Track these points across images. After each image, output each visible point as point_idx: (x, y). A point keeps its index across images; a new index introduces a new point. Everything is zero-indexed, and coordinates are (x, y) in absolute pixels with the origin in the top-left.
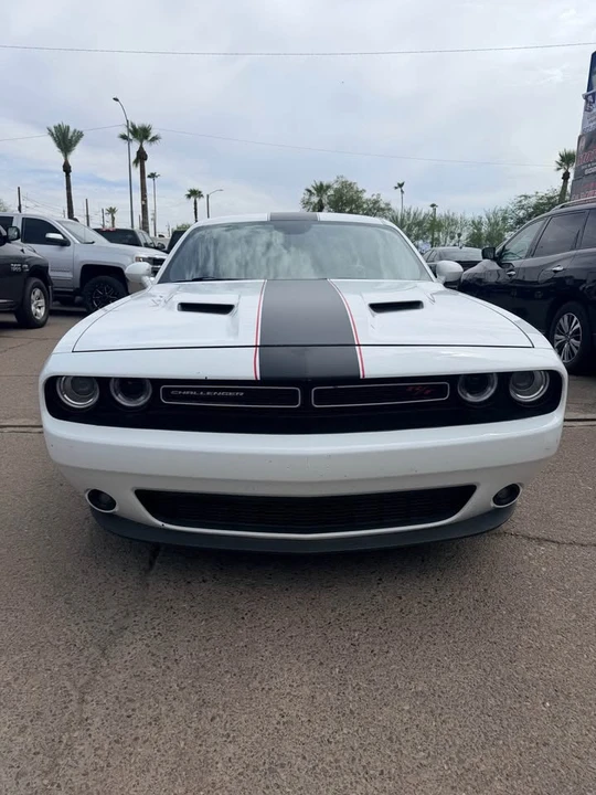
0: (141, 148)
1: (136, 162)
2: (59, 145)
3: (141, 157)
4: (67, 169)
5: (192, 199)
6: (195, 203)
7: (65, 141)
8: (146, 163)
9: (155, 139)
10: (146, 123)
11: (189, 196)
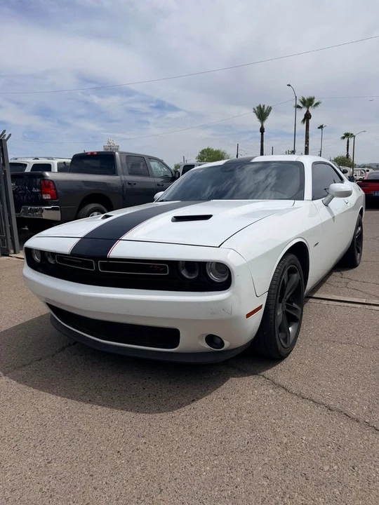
0: (308, 111)
1: (303, 121)
2: (259, 117)
3: (307, 117)
4: (262, 130)
5: (346, 139)
6: (348, 142)
7: (262, 114)
8: (310, 121)
9: (317, 104)
10: (312, 96)
11: (344, 138)
